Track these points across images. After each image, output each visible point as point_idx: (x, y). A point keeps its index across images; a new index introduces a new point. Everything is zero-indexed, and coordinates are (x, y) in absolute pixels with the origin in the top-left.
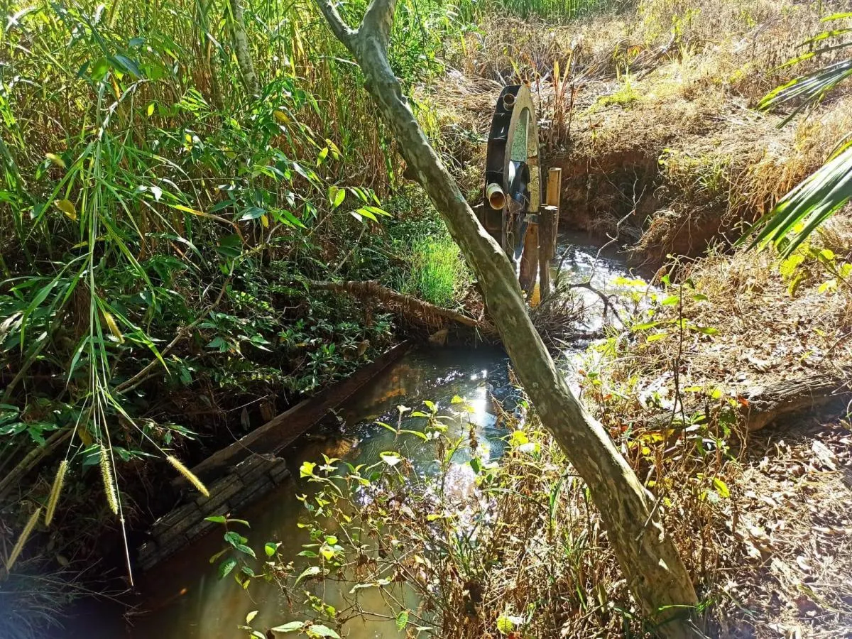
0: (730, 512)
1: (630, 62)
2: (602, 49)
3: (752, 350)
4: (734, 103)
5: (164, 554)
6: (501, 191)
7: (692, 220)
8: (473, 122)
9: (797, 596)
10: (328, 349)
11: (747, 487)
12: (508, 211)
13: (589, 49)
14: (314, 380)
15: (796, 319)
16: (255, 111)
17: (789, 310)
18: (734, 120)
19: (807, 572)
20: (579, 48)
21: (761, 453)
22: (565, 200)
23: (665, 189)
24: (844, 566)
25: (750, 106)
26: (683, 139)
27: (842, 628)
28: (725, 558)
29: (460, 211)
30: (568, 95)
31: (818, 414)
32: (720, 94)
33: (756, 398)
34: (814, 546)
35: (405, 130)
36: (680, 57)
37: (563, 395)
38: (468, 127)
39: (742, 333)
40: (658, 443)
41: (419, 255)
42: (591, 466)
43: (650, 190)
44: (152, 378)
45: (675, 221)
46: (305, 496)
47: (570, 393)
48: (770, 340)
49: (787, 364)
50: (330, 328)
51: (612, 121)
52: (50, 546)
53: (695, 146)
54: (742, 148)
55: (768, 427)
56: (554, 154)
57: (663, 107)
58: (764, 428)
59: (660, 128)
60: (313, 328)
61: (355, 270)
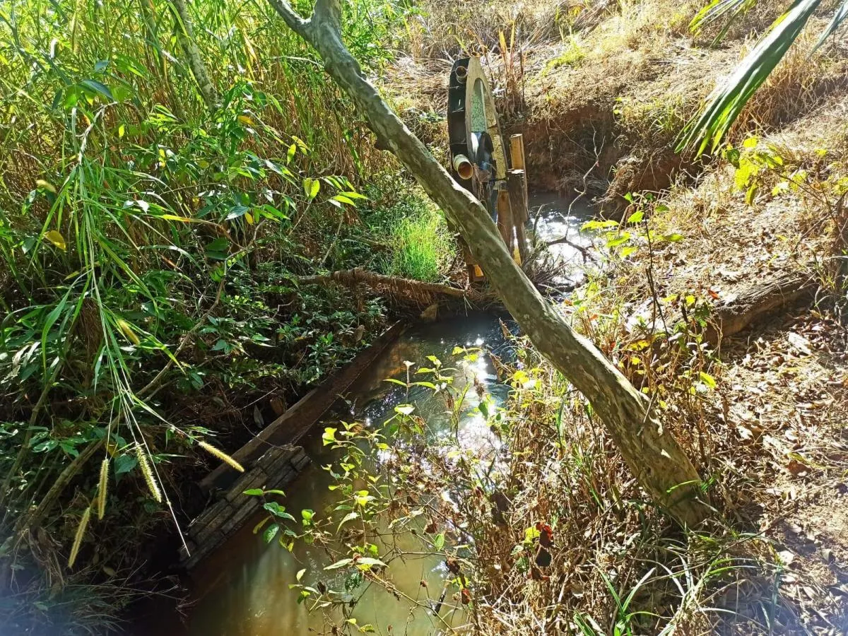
0: (721, 406)
1: (573, 22)
2: (543, 14)
3: (724, 265)
4: (677, 45)
5: (204, 551)
6: (467, 161)
7: (654, 163)
8: (430, 104)
9: (787, 462)
10: (327, 339)
11: (733, 382)
12: (477, 180)
13: (531, 15)
14: (318, 370)
15: (760, 231)
16: (219, 120)
17: (753, 225)
18: (679, 62)
19: (795, 441)
20: (520, 16)
21: (743, 352)
22: (531, 165)
23: (624, 138)
24: (827, 431)
25: (693, 46)
26: (634, 87)
27: (831, 481)
28: (721, 444)
29: (433, 170)
30: (517, 64)
31: (790, 309)
32: (663, 40)
33: (731, 304)
34: (799, 420)
35: (370, 103)
36: (619, 9)
37: (553, 321)
38: (426, 109)
39: (712, 252)
40: (645, 349)
41: (398, 238)
42: (588, 380)
43: (610, 142)
44: (164, 388)
45: (638, 167)
46: (330, 466)
47: (559, 318)
48: (739, 254)
49: (757, 271)
50: (325, 319)
51: (563, 82)
52: (96, 559)
53: (646, 92)
54: (691, 87)
55: (747, 328)
56: (513, 122)
57: (610, 59)
58: (743, 330)
59: (610, 81)
60: (309, 322)
61: (339, 262)
